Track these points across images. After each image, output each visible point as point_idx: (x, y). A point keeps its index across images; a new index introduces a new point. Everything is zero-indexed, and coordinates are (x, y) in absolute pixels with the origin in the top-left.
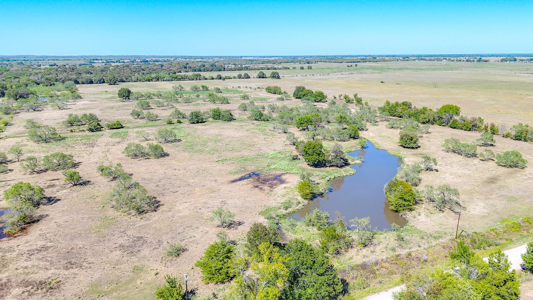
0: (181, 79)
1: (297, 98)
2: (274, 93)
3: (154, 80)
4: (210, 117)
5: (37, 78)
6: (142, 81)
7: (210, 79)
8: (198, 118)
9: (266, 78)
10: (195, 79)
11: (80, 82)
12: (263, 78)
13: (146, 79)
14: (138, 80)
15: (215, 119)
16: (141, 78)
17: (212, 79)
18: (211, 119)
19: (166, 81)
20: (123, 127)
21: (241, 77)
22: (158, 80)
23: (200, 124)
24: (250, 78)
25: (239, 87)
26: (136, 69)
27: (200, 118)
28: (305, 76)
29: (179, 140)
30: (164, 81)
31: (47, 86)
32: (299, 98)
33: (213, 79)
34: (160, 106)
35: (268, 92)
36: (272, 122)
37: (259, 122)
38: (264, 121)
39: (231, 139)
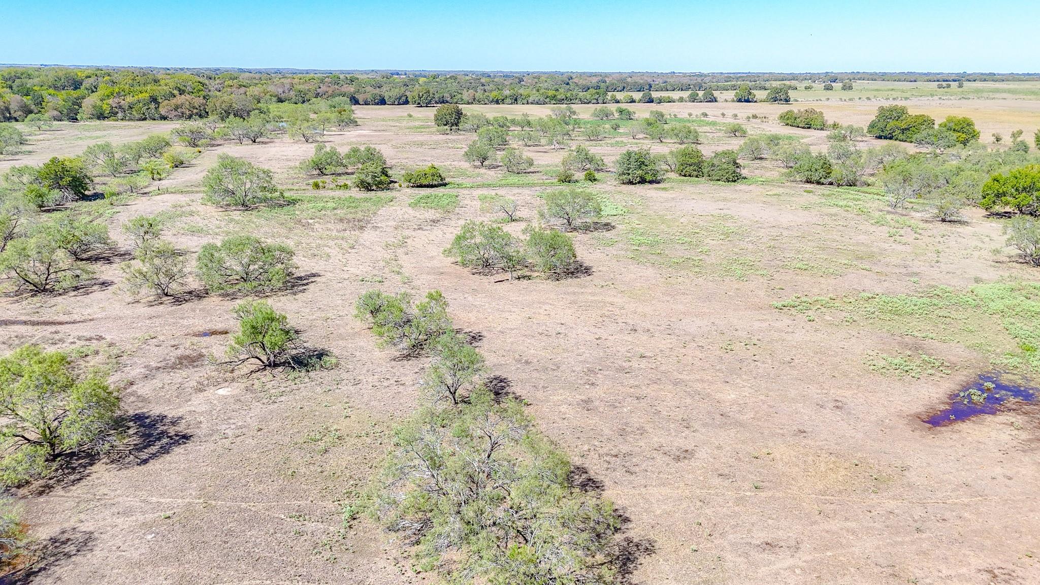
0: (563, 100)
1: (880, 137)
2: (803, 128)
3: (508, 100)
4: (667, 171)
5: (280, 90)
6: (483, 102)
7: (627, 102)
8: (644, 167)
9: (756, 102)
10: (595, 101)
11: (361, 102)
12: (748, 101)
13: (491, 99)
14: (474, 99)
15: (685, 176)
16: (481, 96)
17: (630, 102)
18: (673, 175)
19: (532, 103)
20: (445, 185)
21: (697, 98)
22: (515, 101)
23: (647, 186)
24: (716, 101)
25: (705, 115)
26: (471, 83)
28: (850, 100)
29: (608, 227)
30: (528, 103)
31: (296, 103)
32: (886, 138)
33: (633, 101)
34: (530, 143)
35: (787, 124)
36: (865, 189)
37: (822, 187)
38: (839, 185)
39: (774, 232)
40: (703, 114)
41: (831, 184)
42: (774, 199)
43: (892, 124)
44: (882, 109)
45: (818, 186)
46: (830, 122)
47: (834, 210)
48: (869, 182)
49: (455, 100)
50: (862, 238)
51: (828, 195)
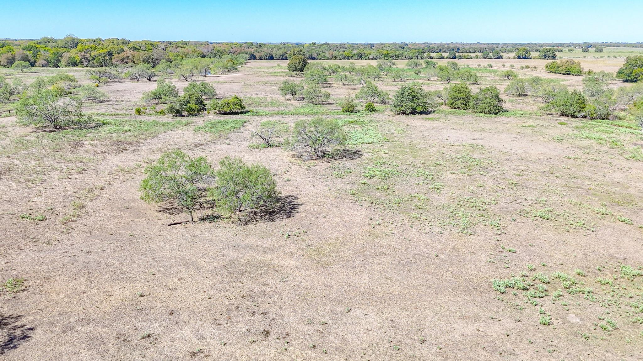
0: (393, 56)
1: (627, 81)
2: (564, 74)
3: (356, 57)
4: (441, 104)
5: (205, 50)
6: (338, 58)
7: (438, 58)
8: (416, 101)
9: (531, 58)
11: (258, 58)
12: (525, 58)
13: (344, 56)
14: (333, 56)
15: (455, 108)
16: (337, 54)
18: (445, 108)
19: (372, 59)
21: (488, 56)
22: (360, 57)
23: (418, 116)
24: (502, 58)
25: (490, 66)
27: (420, 101)
29: (356, 154)
30: (369, 59)
31: (211, 58)
32: (631, 81)
35: (551, 72)
36: (617, 122)
37: (576, 120)
38: (592, 119)
39: (521, 166)
40: (488, 65)
41: (585, 117)
42: (529, 130)
43: (636, 72)
44: (628, 59)
45: (572, 119)
46: (586, 70)
47: (587, 143)
48: (621, 116)
49: (320, 57)
50: (617, 176)
51: (582, 128)
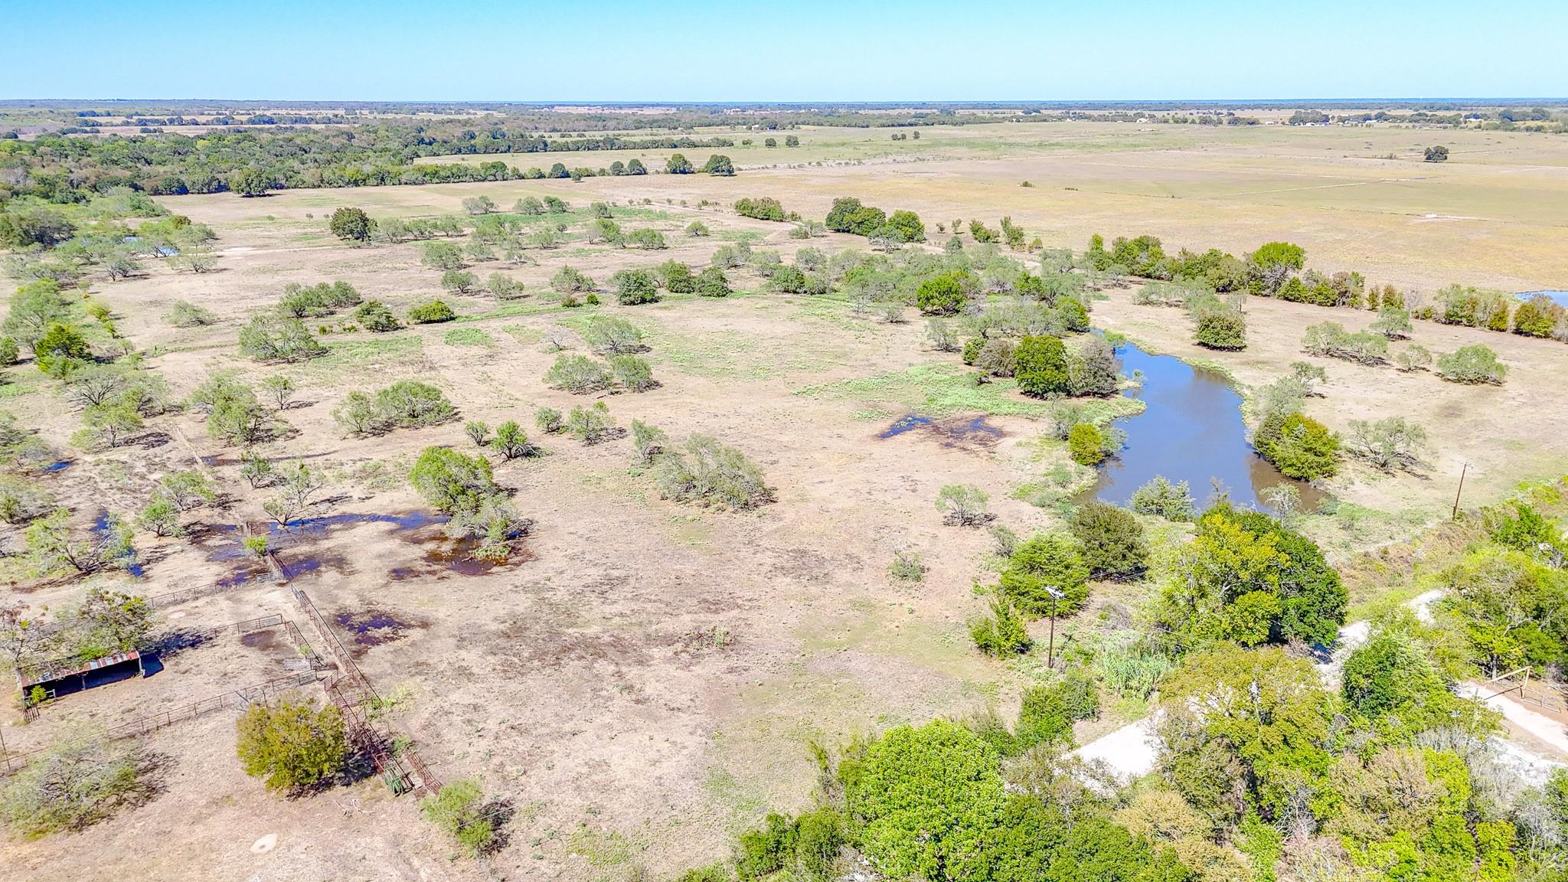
0: (449, 177)
1: (838, 231)
2: (763, 219)
3: (372, 181)
6: (335, 184)
8: (643, 288)
9: (693, 172)
10: (492, 178)
12: (684, 172)
13: (347, 180)
14: (322, 181)
15: (677, 292)
16: (332, 177)
17: (539, 178)
18: (667, 293)
20: (452, 319)
21: (623, 168)
22: (382, 181)
24: (645, 173)
27: (646, 287)
28: (799, 166)
29: (645, 348)
30: (400, 184)
32: (844, 231)
33: (542, 176)
34: (481, 257)
35: (744, 215)
36: (833, 295)
37: (798, 296)
38: (812, 294)
39: (775, 342)
40: (645, 200)
41: (806, 293)
42: (763, 312)
43: (848, 217)
44: (837, 201)
45: (795, 296)
46: (788, 213)
47: (813, 319)
48: (836, 288)
49: (294, 183)
50: (837, 341)
51: (806, 305)
